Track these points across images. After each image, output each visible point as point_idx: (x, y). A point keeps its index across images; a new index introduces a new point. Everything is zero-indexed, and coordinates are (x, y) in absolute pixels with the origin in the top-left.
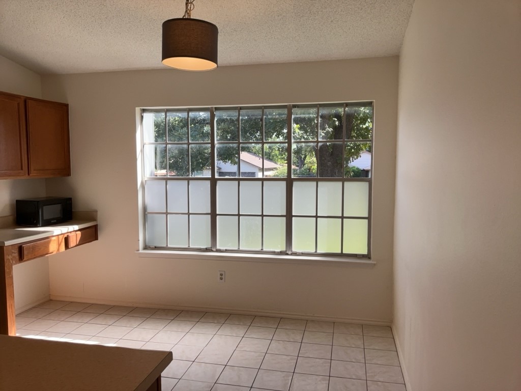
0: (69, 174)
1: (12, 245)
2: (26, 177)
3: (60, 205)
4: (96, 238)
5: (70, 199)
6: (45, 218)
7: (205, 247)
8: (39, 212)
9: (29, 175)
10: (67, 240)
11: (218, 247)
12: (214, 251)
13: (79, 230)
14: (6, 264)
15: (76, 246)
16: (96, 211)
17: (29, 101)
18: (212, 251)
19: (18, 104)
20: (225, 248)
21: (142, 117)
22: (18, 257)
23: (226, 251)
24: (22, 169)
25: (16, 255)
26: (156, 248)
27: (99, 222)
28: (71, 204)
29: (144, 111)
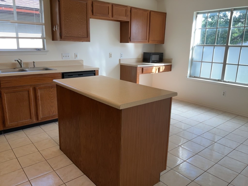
0: (163, 43)
1: (140, 67)
2: (147, 43)
3: (158, 55)
4: (171, 70)
5: (163, 53)
6: (152, 60)
7: (218, 79)
8: (150, 57)
9: (149, 42)
10: (159, 69)
11: (225, 80)
12: (222, 82)
13: (164, 66)
14: (138, 74)
15: (162, 72)
16: (172, 59)
17: (152, 12)
18: (221, 81)
19: (148, 13)
20: (228, 81)
21: (197, 16)
22: (141, 72)
23: (228, 82)
24: (146, 40)
25: (141, 71)
26: (195, 77)
27: (172, 64)
28: (163, 55)
29: (198, 13)
